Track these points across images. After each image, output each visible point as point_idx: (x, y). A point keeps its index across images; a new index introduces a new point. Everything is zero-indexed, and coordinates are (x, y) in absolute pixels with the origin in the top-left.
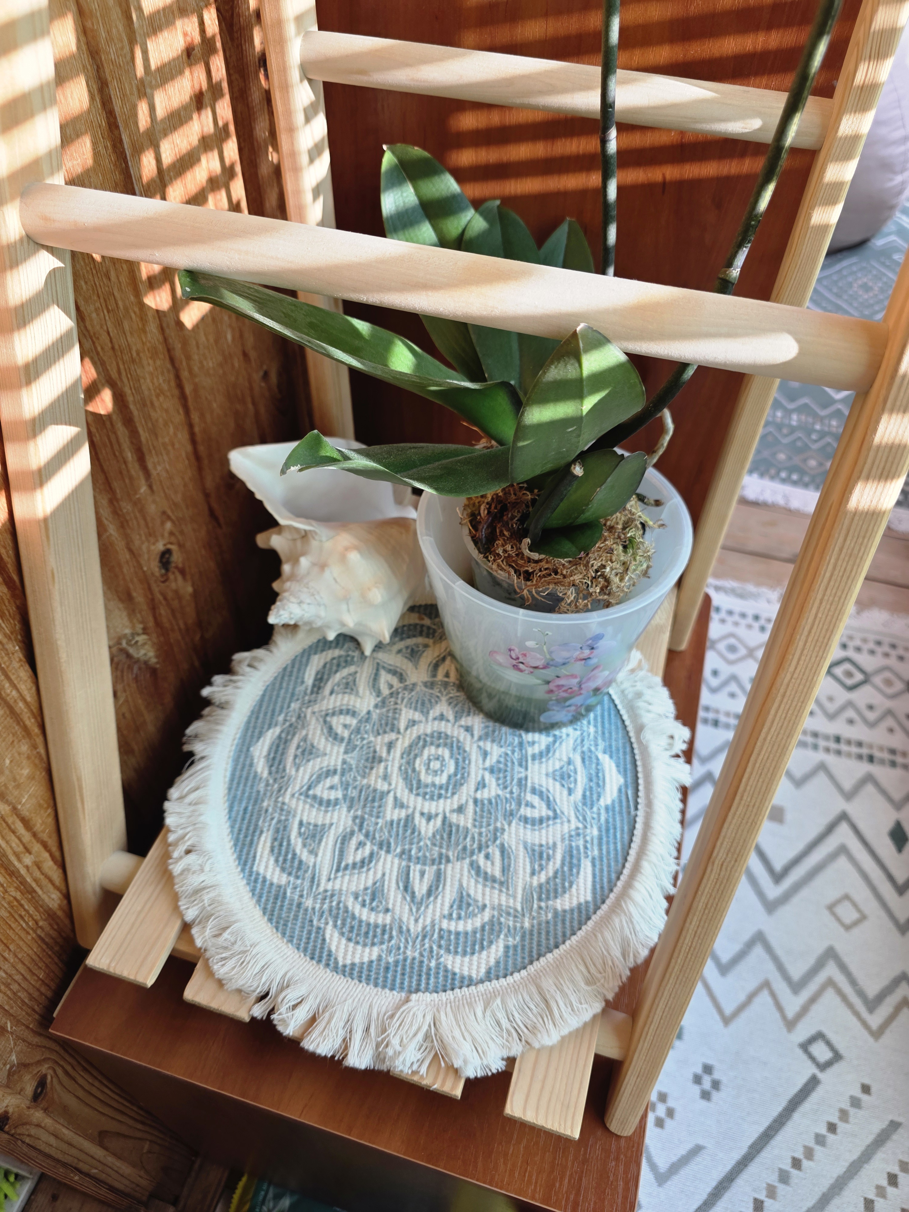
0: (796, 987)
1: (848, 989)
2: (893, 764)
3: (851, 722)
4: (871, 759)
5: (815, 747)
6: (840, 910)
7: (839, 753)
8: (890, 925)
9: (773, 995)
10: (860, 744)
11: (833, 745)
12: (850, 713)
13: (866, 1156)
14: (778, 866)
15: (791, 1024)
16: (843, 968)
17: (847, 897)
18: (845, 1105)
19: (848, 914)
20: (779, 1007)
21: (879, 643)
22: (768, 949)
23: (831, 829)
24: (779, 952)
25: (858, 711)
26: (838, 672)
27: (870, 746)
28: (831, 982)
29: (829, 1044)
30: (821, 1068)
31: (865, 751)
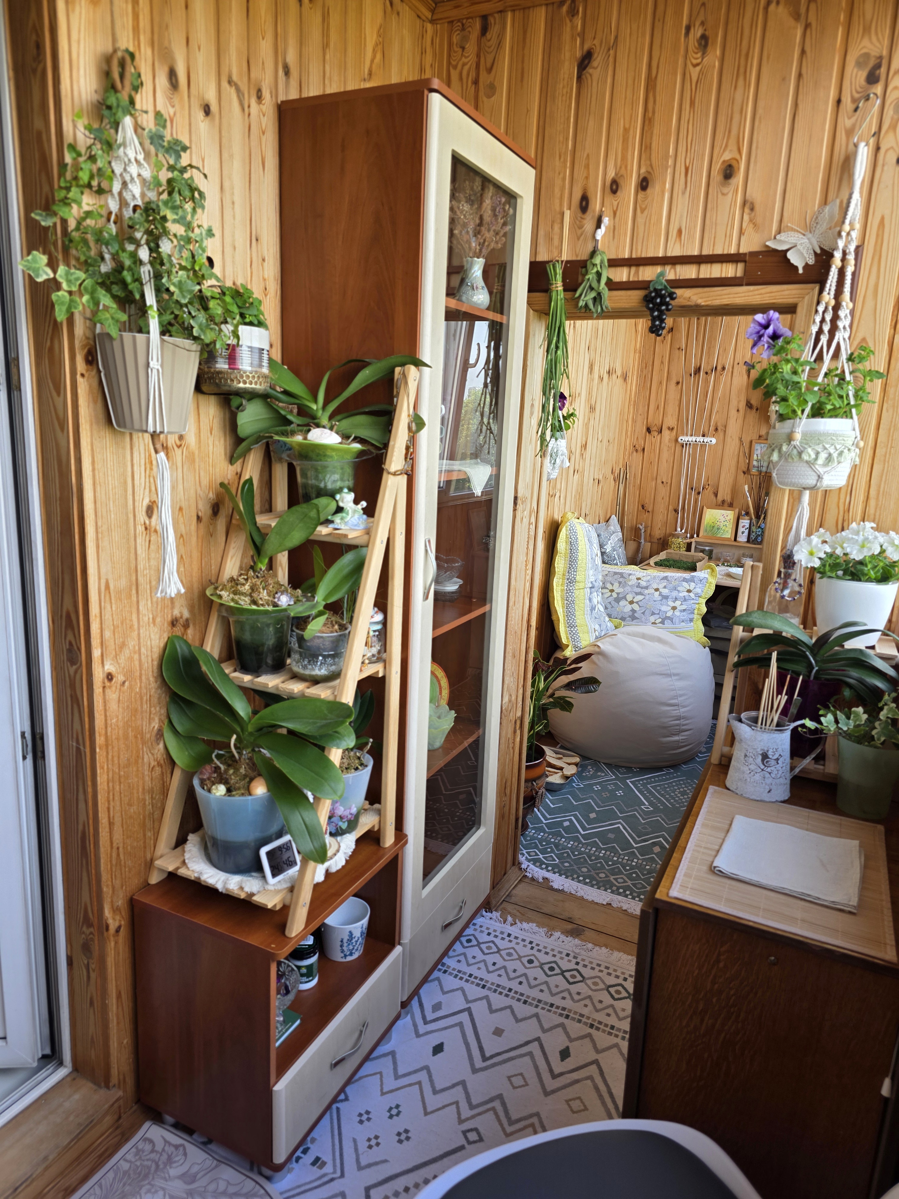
1: (501, 1114)
2: (579, 1021)
3: (564, 998)
4: (567, 1017)
6: (513, 1079)
7: (549, 1011)
8: (541, 1091)
9: (458, 1108)
10: (564, 1009)
11: (547, 1007)
12: (565, 994)
14: (488, 1054)
15: (461, 1122)
16: (504, 1104)
17: (521, 1075)
19: (517, 1081)
20: (459, 1113)
21: (599, 965)
22: (465, 1088)
23: (527, 1043)
24: (470, 1091)
25: (570, 994)
26: (567, 975)
27: (570, 1011)
28: (493, 1109)
29: (479, 1134)
30: (470, 1143)
31: (565, 1013)
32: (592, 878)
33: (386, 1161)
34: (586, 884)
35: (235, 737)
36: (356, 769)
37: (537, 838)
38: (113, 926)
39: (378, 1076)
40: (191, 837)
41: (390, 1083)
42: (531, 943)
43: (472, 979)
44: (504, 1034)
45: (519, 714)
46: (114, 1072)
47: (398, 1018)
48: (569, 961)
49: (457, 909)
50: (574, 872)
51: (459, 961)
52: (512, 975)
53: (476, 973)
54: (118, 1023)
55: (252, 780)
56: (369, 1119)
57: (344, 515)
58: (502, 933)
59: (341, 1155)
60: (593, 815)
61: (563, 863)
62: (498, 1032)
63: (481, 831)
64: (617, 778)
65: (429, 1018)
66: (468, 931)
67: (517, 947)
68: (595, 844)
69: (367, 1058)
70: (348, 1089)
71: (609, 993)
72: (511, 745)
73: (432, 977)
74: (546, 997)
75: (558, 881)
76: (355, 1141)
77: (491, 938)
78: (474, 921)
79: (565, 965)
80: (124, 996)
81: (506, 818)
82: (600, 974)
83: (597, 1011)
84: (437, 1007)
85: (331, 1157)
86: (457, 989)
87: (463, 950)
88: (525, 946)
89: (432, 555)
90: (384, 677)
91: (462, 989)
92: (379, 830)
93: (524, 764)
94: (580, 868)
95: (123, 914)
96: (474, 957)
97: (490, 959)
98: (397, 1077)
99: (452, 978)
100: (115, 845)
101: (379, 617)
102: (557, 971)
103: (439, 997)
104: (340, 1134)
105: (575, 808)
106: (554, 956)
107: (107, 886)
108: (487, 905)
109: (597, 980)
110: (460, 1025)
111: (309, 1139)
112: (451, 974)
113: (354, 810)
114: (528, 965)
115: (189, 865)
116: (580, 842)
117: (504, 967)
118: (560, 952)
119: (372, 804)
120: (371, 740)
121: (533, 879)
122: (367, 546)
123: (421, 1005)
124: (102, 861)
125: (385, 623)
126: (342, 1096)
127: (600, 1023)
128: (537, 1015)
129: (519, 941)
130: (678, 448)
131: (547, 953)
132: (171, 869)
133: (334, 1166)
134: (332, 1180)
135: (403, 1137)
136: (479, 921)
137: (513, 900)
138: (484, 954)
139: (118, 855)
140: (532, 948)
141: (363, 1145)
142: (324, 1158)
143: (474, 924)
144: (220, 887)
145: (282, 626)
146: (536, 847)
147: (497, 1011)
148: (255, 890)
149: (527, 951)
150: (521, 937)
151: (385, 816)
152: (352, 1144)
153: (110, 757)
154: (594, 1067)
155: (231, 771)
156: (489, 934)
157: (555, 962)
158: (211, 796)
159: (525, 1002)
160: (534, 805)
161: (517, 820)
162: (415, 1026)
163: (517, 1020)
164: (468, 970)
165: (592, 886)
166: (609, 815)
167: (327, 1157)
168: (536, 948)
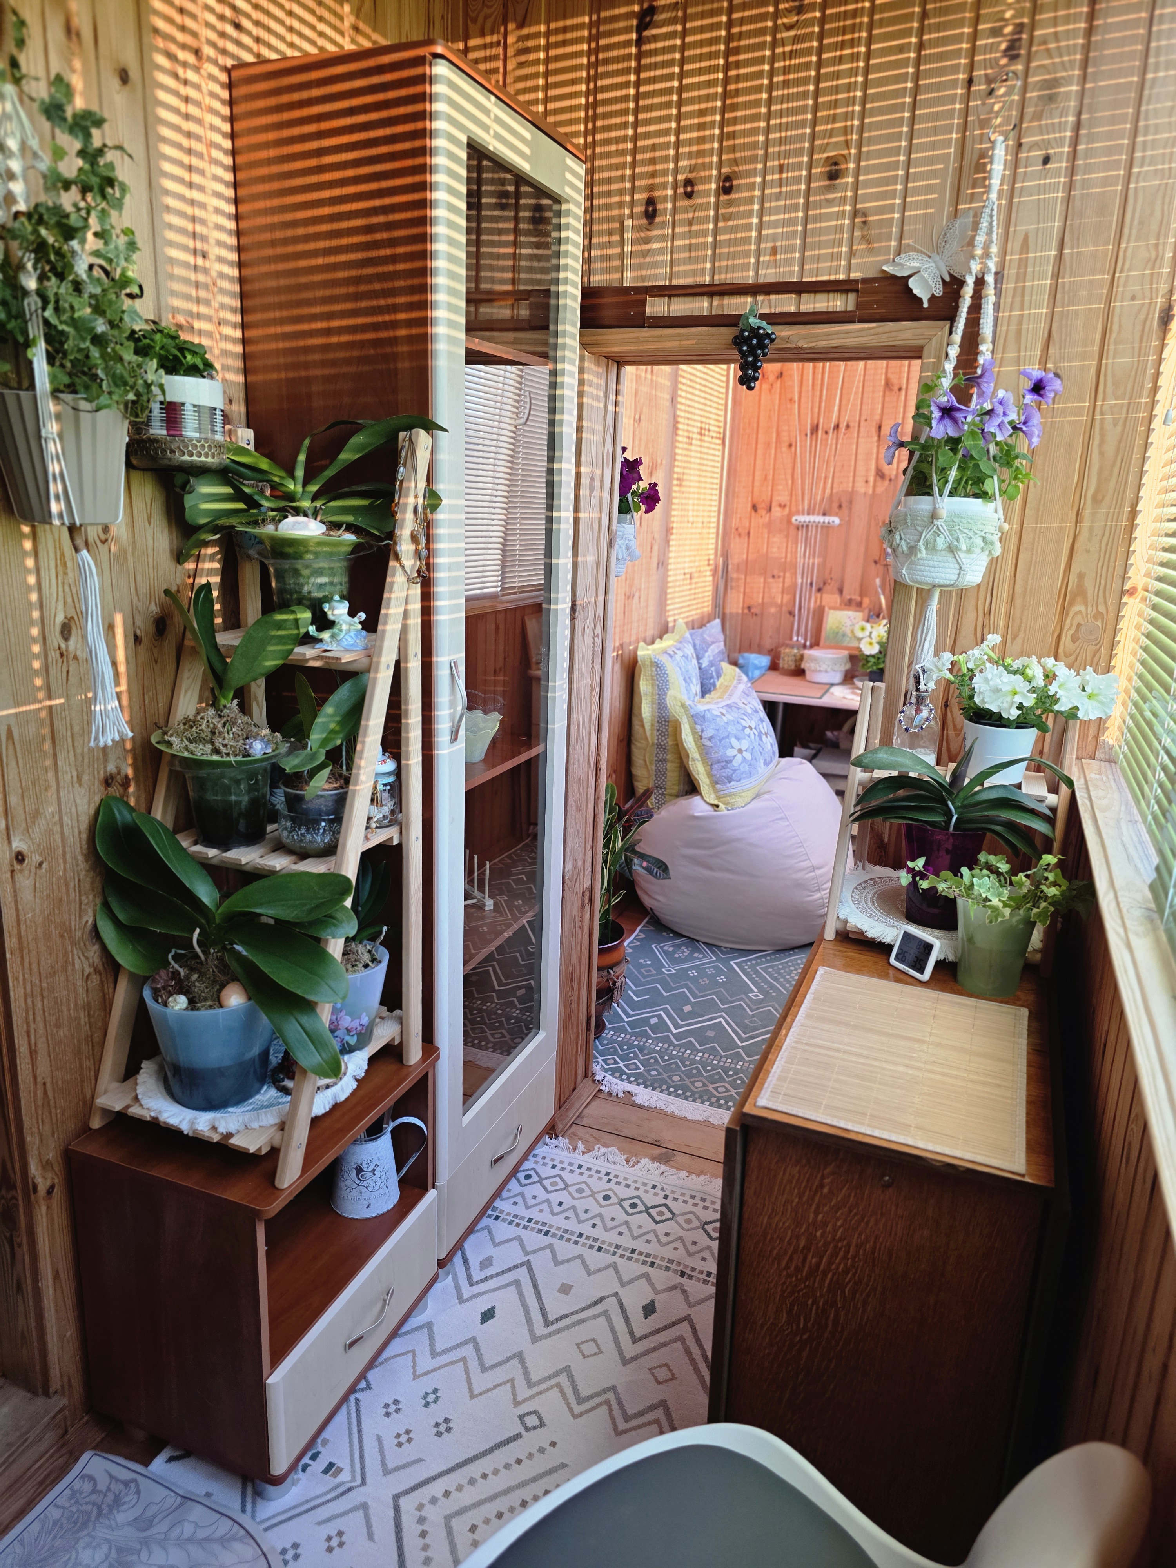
0: (530, 1384)
1: (568, 1391)
2: (668, 1269)
3: (648, 1241)
4: (652, 1264)
5: (614, 1254)
7: (630, 1259)
8: (618, 1359)
10: (648, 1255)
11: (628, 1254)
12: (650, 1237)
13: (535, 1479)
14: (551, 1318)
15: (517, 1404)
16: (572, 1380)
17: (594, 1340)
18: (534, 1450)
19: (589, 1348)
20: (514, 1394)
21: (693, 1197)
22: (522, 1361)
23: (601, 1300)
24: (529, 1365)
25: (657, 1236)
26: (653, 1212)
27: (656, 1257)
28: (558, 1385)
29: (539, 1417)
30: (527, 1429)
31: (650, 1260)
32: (685, 1088)
33: (420, 1460)
34: (678, 1096)
35: (198, 931)
36: (366, 966)
37: (617, 1042)
38: (42, 1188)
39: (410, 1356)
40: (145, 1065)
41: (425, 1362)
42: (608, 1174)
43: (532, 1225)
44: (573, 1291)
45: (588, 884)
46: (55, 1373)
47: (434, 1280)
48: (656, 1194)
49: (512, 1137)
50: (663, 1081)
51: (515, 1203)
52: (583, 1216)
53: (536, 1216)
54: (57, 1311)
55: (223, 986)
56: (397, 1411)
57: (335, 630)
58: (571, 1164)
59: (362, 1457)
60: (687, 1008)
61: (648, 1071)
62: (565, 1289)
63: (541, 1035)
64: (719, 959)
65: (476, 1278)
66: (527, 1165)
67: (590, 1181)
68: (690, 1045)
69: (394, 1334)
70: (371, 1375)
71: (706, 1231)
72: (578, 925)
73: (480, 1226)
74: (626, 1242)
75: (644, 1095)
76: (379, 1438)
77: (557, 1171)
78: (535, 1152)
79: (651, 1199)
80: (63, 1276)
81: (574, 1018)
82: (694, 1209)
83: (690, 1255)
84: (486, 1263)
85: (348, 1461)
86: (512, 1239)
87: (521, 1189)
88: (600, 1179)
89: (461, 683)
90: (400, 845)
91: (519, 1239)
92: (401, 1043)
93: (596, 947)
94: (670, 1077)
95: (56, 1168)
96: (534, 1197)
97: (555, 1198)
98: (434, 1354)
99: (505, 1225)
100: (39, 1079)
101: (390, 766)
102: (641, 1207)
103: (490, 1251)
104: (360, 1431)
105: (666, 1000)
106: (637, 1189)
107: (32, 1134)
108: (551, 1130)
109: (691, 1216)
110: (517, 1283)
111: (319, 1441)
112: (504, 1220)
113: (365, 1020)
114: (603, 1203)
115: (143, 1102)
116: (671, 1043)
117: (574, 1208)
118: (645, 1184)
119: (391, 1010)
120: (385, 928)
121: (610, 1094)
122: (369, 671)
123: (466, 1262)
124: (23, 1102)
125: (398, 773)
126: (363, 1384)
127: (693, 1269)
128: (614, 1266)
129: (593, 1173)
130: (792, 531)
131: (628, 1186)
132: (118, 1107)
133: (353, 1471)
134: (350, 1489)
135: (443, 1428)
136: (540, 1150)
137: (585, 1122)
138: (547, 1191)
139: (45, 1092)
140: (609, 1181)
141: (389, 1442)
142: (339, 1464)
143: (535, 1156)
144: (185, 1128)
145: (257, 781)
146: (615, 1052)
147: (563, 1262)
148: (232, 1128)
149: (603, 1185)
150: (595, 1168)
151: (408, 1026)
152: (375, 1444)
153: (26, 964)
154: (686, 1324)
155: (195, 976)
156: (554, 1167)
157: (638, 1197)
158: (168, 1011)
159: (600, 1249)
160: (611, 999)
161: (589, 1019)
162: (458, 1288)
163: (589, 1273)
164: (527, 1214)
165: (686, 1099)
166: (709, 1007)
167: (343, 1462)
168: (614, 1180)
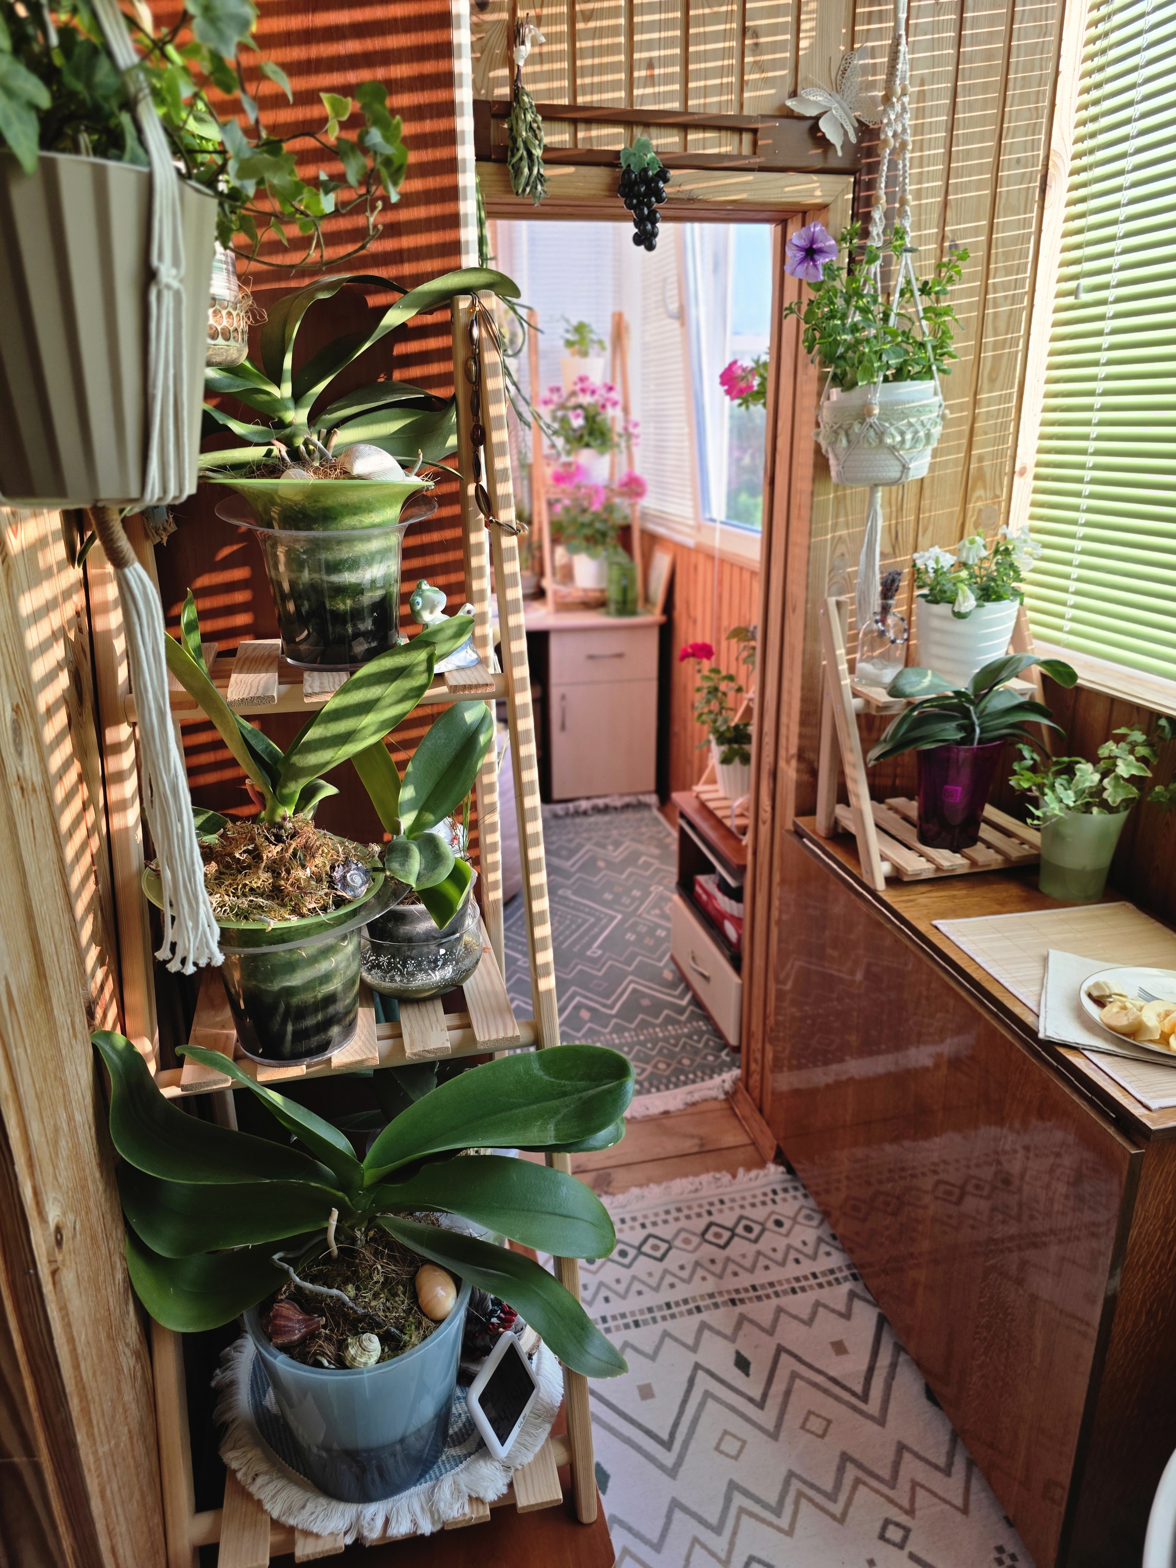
0: (717, 1530)
1: (756, 1509)
2: (716, 1306)
3: (672, 1286)
4: (699, 1309)
5: (654, 1320)
6: (725, 1446)
7: (673, 1316)
8: (765, 1437)
9: (704, 1547)
10: (686, 1302)
11: (667, 1312)
12: (669, 1279)
14: (665, 1436)
16: (746, 1493)
17: (726, 1433)
19: (730, 1445)
22: (686, 1510)
23: (691, 1382)
24: (695, 1508)
26: (646, 1250)
27: (694, 1299)
28: (742, 1510)
31: (692, 1305)
44: (656, 1388)
62: (646, 1392)
71: (710, 1242)
74: (651, 1299)
82: (679, 1224)
83: (720, 1277)
109: (684, 1234)
127: (737, 1291)
154: (784, 1357)
159: (637, 1324)
163: (652, 1358)
